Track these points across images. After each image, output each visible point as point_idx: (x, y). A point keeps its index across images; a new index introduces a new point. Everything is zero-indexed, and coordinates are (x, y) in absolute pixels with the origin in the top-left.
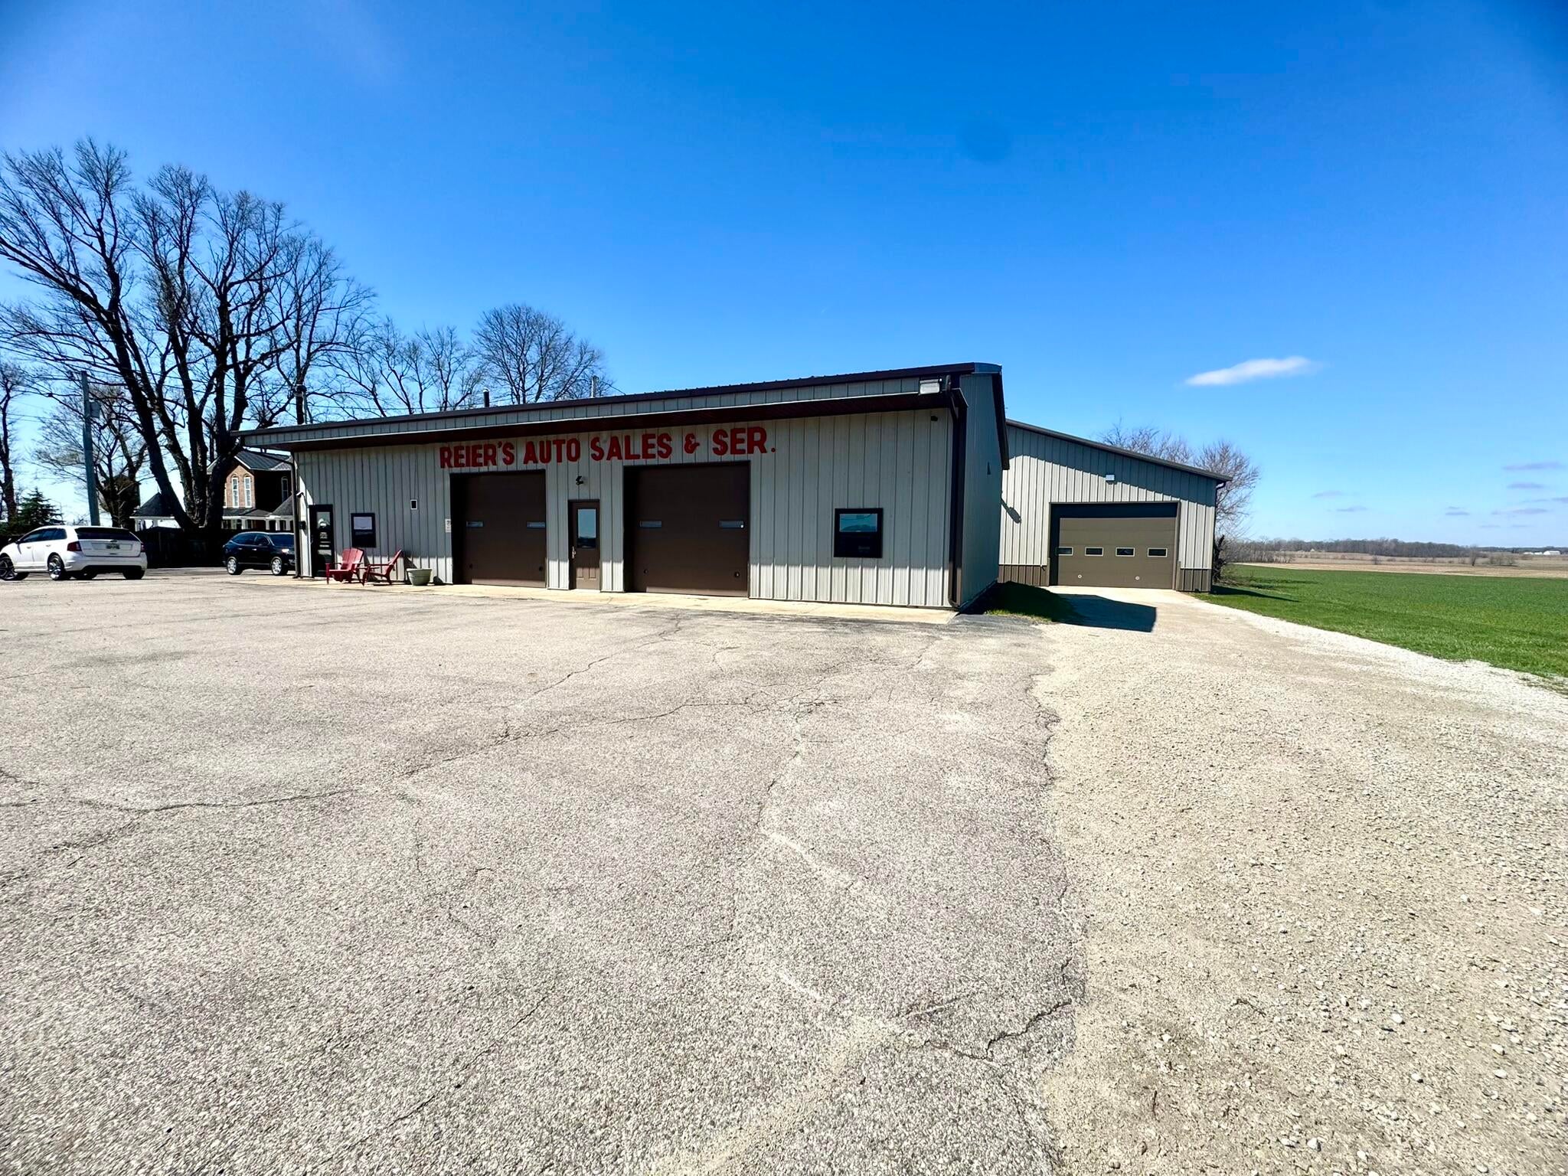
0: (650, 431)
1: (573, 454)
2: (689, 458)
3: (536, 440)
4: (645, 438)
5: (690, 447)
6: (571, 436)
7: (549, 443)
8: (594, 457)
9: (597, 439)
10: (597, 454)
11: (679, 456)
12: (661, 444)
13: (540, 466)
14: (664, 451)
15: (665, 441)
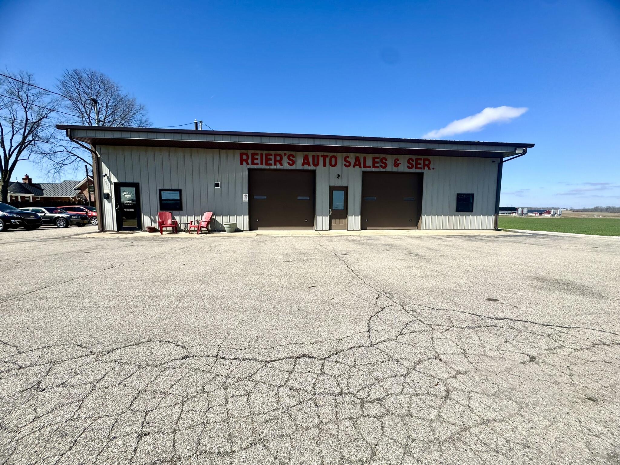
0: (377, 155)
1: (333, 163)
2: (395, 169)
3: (310, 154)
4: (374, 159)
5: (396, 165)
6: (332, 154)
7: (318, 157)
8: (345, 165)
9: (348, 157)
10: (347, 164)
11: (391, 168)
12: (382, 162)
13: (312, 168)
14: (384, 165)
15: (384, 161)
